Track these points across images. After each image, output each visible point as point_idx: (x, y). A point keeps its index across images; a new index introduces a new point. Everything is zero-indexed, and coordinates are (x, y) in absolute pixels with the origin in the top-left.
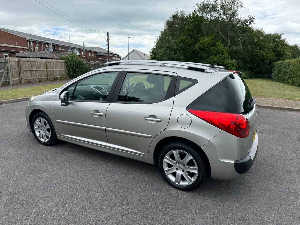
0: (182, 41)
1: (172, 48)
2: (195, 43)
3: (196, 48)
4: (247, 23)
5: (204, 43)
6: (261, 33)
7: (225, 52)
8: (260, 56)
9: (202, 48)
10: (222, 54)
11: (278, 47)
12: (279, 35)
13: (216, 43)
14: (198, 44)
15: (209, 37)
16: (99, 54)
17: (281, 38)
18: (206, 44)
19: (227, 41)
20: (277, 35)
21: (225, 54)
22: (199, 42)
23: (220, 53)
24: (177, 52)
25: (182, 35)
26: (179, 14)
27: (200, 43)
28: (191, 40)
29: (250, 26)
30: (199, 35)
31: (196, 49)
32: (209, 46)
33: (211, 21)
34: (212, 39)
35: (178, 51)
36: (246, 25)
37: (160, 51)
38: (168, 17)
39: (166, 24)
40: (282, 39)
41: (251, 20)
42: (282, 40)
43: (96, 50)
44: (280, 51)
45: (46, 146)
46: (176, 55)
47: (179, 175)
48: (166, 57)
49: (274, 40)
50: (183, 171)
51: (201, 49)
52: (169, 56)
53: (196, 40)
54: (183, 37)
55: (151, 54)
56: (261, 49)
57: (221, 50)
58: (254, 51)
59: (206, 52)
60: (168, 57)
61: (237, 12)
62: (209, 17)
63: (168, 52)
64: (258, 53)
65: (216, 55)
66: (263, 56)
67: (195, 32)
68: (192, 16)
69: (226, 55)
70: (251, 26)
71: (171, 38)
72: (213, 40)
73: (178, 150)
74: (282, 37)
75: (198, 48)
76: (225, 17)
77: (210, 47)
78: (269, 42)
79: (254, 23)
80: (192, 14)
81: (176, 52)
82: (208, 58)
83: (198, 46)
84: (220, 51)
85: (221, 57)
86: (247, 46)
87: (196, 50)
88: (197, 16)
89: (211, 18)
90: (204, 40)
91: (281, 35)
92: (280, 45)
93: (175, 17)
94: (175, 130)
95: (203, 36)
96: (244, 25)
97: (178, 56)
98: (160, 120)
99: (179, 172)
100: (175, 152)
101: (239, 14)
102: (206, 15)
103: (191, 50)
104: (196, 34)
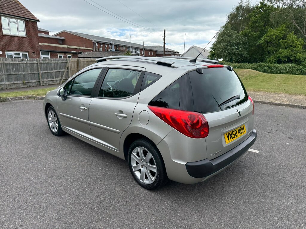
0: (246, 35)
1: (233, 42)
2: (261, 36)
3: (262, 41)
5: (272, 35)
7: (299, 45)
9: (270, 42)
10: (295, 47)
13: (287, 34)
14: (265, 36)
15: (280, 28)
18: (274, 36)
19: (303, 32)
21: (298, 47)
22: (266, 34)
23: (291, 46)
24: (238, 47)
25: (246, 28)
26: (244, 5)
27: (267, 36)
28: (256, 33)
30: (266, 27)
32: (278, 38)
33: (283, 9)
34: (283, 30)
35: (240, 46)
37: (219, 46)
38: (232, 9)
39: (229, 17)
46: (237, 50)
47: (143, 172)
48: (226, 52)
51: (268, 43)
52: (229, 51)
53: (263, 33)
54: (246, 30)
55: (211, 50)
57: (293, 42)
59: (274, 45)
60: (228, 52)
62: (281, 5)
63: (229, 47)
65: (286, 48)
67: (262, 23)
68: (259, 5)
69: (300, 48)
71: (232, 32)
72: (283, 32)
73: (141, 148)
75: (264, 41)
76: (301, 4)
77: (279, 40)
80: (259, 3)
82: (277, 52)
83: (265, 39)
84: (291, 44)
85: (292, 51)
87: (262, 43)
88: (266, 5)
89: (282, 6)
90: (272, 32)
93: (238, 9)
95: (271, 28)
97: (240, 51)
98: (126, 115)
99: (144, 170)
100: (139, 150)
102: (277, 4)
103: (255, 44)
104: (262, 26)
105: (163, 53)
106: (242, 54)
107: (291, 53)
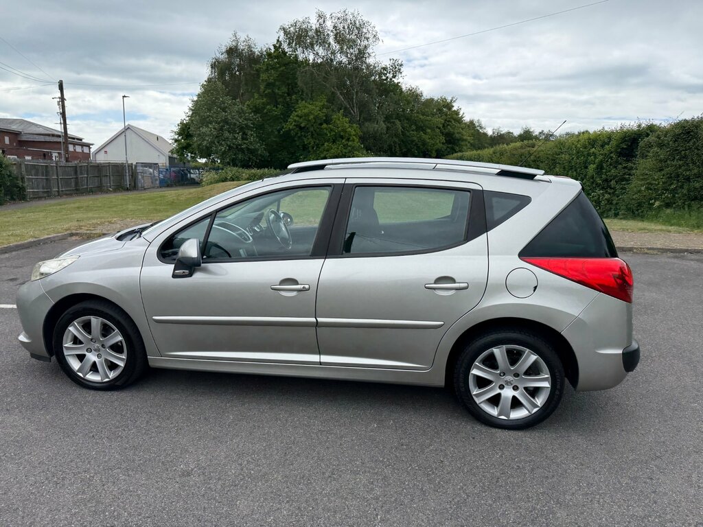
0: (256, 110)
1: (235, 124)
2: (285, 116)
3: (289, 125)
4: (388, 75)
5: (307, 115)
6: (417, 95)
7: (354, 136)
8: (420, 144)
9: (304, 127)
10: (348, 140)
11: (449, 125)
12: (449, 101)
13: (331, 115)
14: (293, 116)
15: (316, 101)
16: (24, 138)
17: (453, 106)
18: (312, 117)
19: (354, 112)
20: (444, 100)
21: (353, 140)
22: (296, 111)
23: (342, 137)
24: (246, 135)
25: (256, 96)
26: (241, 47)
27: (297, 116)
28: (277, 108)
29: (396, 81)
30: (293, 97)
31: (291, 127)
32: (319, 122)
33: (315, 65)
34: (323, 106)
35: (249, 133)
36: (387, 77)
37: (204, 130)
38: (217, 51)
39: (212, 68)
40: (455, 109)
41: (397, 69)
42: (455, 111)
43: (14, 127)
44: (454, 133)
45: (109, 393)
46: (246, 142)
47: (506, 398)
48: (221, 145)
49: (440, 110)
50: (516, 388)
51: (301, 128)
52: (229, 143)
53: (289, 108)
54: (258, 101)
55: (176, 137)
56: (420, 128)
57: (344, 131)
58: (408, 134)
59: (312, 135)
60: (227, 145)
61: (370, 50)
62: (311, 57)
63: (226, 134)
64: (415, 138)
65: (334, 142)
66: (424, 143)
67: (284, 89)
68: (272, 51)
69: (356, 142)
70: (398, 81)
71: (228, 100)
72: (325, 110)
73: (504, 347)
74: (454, 104)
75: (295, 125)
76: (344, 60)
77: (321, 124)
78: (433, 115)
79: (403, 74)
80: (272, 48)
81: (244, 133)
82: (320, 148)
83: (295, 121)
84: (342, 134)
85: (346, 146)
86: (394, 123)
87: (290, 130)
88: (284, 53)
89: (314, 60)
90: (309, 108)
91: (451, 100)
92: (453, 122)
93: (232, 51)
94: (500, 303)
95: (302, 100)
96: (384, 78)
97: (251, 143)
98: (465, 285)
99: (508, 393)
100: (499, 352)
101: (373, 55)
102: (303, 53)
103: (279, 131)
104: (286, 95)
105: (61, 140)
106: (257, 150)
107: (344, 150)
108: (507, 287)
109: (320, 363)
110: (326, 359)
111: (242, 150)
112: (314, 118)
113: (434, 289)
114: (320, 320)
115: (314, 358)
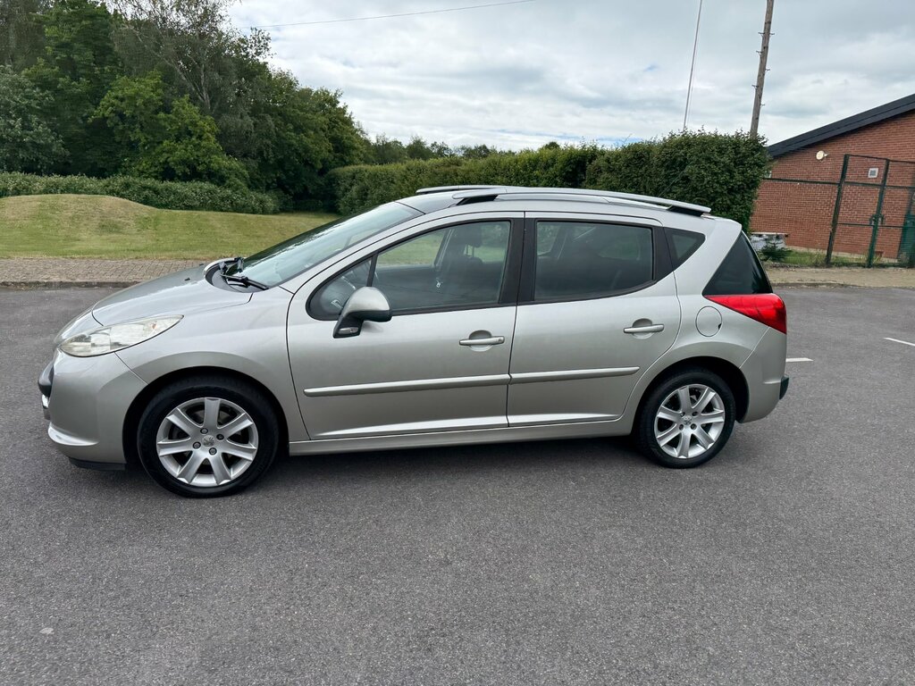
0: (44, 84)
1: (8, 104)
2: (95, 97)
3: (103, 111)
4: (249, 50)
5: (132, 98)
6: (291, 83)
7: (209, 132)
8: (300, 151)
10: (200, 138)
11: (334, 127)
12: (332, 94)
13: (171, 100)
14: (109, 97)
15: (145, 77)
17: (338, 102)
18: (139, 102)
19: (202, 98)
20: (325, 93)
21: (208, 138)
22: (112, 90)
23: (190, 134)
24: (30, 121)
25: (40, 60)
27: (117, 98)
28: (79, 82)
29: (261, 60)
30: (106, 68)
31: (106, 114)
32: (152, 108)
33: (137, 23)
34: (157, 86)
35: (35, 118)
36: (248, 53)
40: (340, 105)
41: (262, 43)
42: (340, 109)
44: (342, 138)
46: (29, 132)
47: (686, 438)
49: (322, 106)
50: (693, 427)
51: (123, 117)
53: (100, 85)
54: (44, 68)
56: (298, 129)
57: (194, 124)
58: (284, 135)
59: (142, 127)
61: (221, 12)
62: (130, 11)
64: (294, 142)
65: (178, 139)
66: (307, 150)
67: (89, 55)
69: (212, 143)
70: (265, 60)
72: (160, 91)
73: (688, 387)
74: (339, 100)
75: (112, 112)
76: (183, 21)
77: (157, 112)
78: (315, 112)
79: (271, 51)
81: (25, 119)
82: (155, 147)
83: (113, 105)
84: (190, 128)
85: (197, 147)
86: (263, 118)
87: (105, 118)
89: (134, 15)
90: (131, 87)
91: (336, 94)
92: (340, 123)
95: (122, 74)
96: (243, 54)
97: (39, 134)
98: (662, 327)
99: (687, 432)
100: (683, 392)
101: (227, 19)
103: (85, 119)
104: (92, 64)
106: (49, 146)
107: (196, 153)
108: (697, 327)
109: (509, 425)
110: (513, 419)
111: (22, 145)
112: (144, 104)
113: (632, 333)
114: (515, 376)
115: (501, 420)
